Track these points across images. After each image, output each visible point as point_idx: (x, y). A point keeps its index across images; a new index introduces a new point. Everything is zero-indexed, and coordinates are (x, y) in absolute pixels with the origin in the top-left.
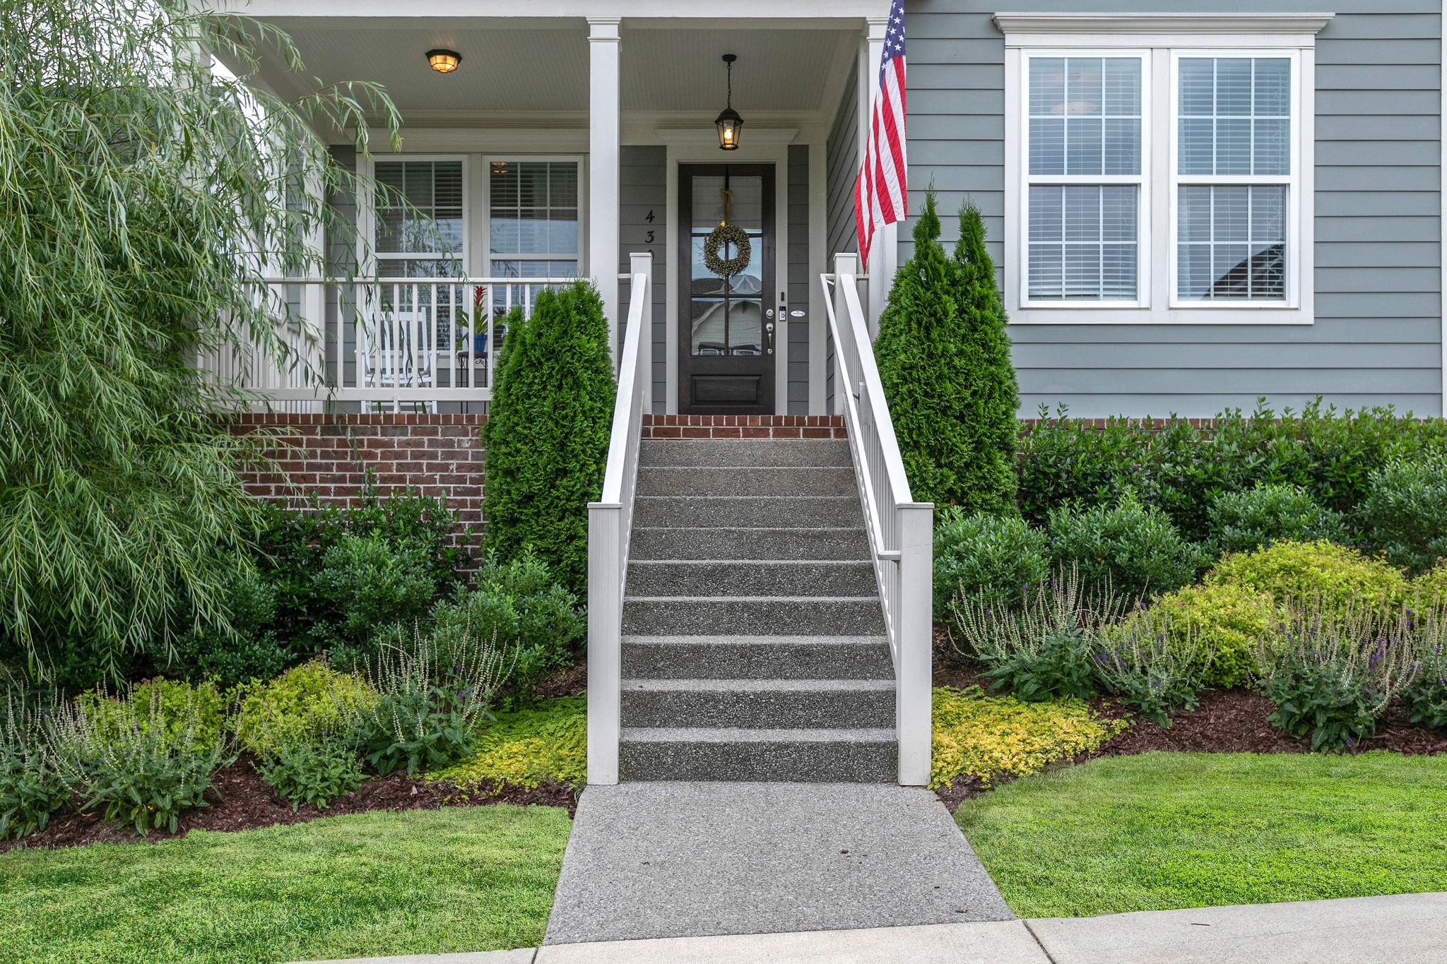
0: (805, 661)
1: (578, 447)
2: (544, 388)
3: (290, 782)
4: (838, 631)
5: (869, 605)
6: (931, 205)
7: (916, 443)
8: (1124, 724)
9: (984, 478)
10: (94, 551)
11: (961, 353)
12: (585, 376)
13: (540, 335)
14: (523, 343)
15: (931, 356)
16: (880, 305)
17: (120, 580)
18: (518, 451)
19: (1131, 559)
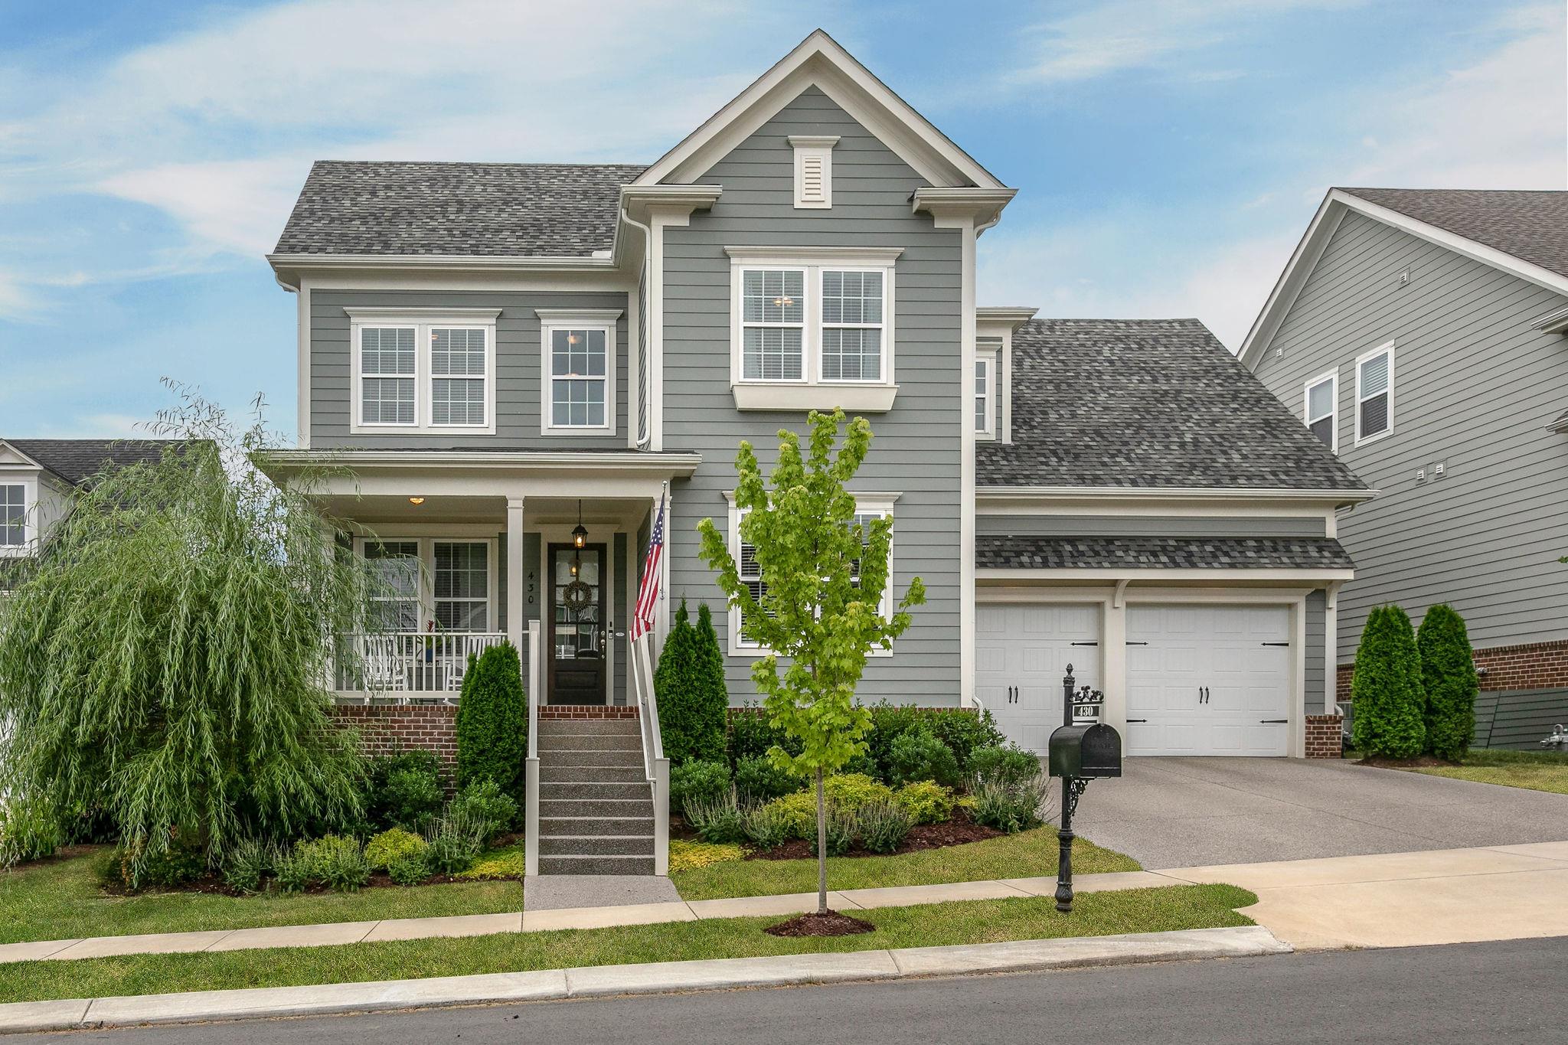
0: (618, 827)
1: (507, 727)
2: (490, 697)
3: (400, 875)
4: (633, 815)
5: (647, 803)
6: (684, 603)
7: (675, 724)
8: (751, 851)
9: (709, 741)
10: (307, 779)
11: (697, 679)
12: (509, 690)
13: (487, 670)
14: (479, 673)
15: (682, 681)
16: (659, 652)
17: (319, 792)
18: (477, 728)
19: (770, 782)
